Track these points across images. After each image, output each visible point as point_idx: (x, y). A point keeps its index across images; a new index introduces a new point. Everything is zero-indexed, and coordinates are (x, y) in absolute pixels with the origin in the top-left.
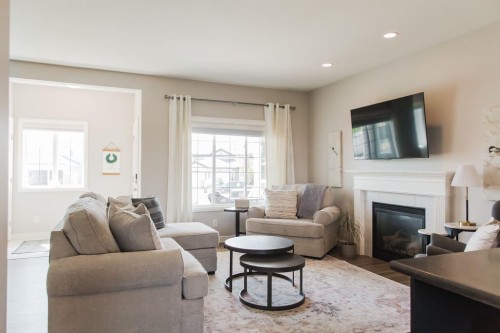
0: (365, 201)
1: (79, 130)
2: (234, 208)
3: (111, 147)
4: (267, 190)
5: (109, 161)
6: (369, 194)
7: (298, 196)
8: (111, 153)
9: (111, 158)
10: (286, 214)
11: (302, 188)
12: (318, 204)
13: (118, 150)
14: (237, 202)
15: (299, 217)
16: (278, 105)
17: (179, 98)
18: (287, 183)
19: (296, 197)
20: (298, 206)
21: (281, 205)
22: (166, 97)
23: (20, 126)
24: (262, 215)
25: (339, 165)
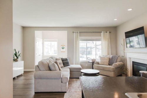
0: (130, 61)
1: (56, 41)
2: (91, 62)
3: (63, 45)
4: (100, 57)
5: (62, 49)
6: (131, 59)
8: (63, 46)
9: (63, 48)
10: (105, 64)
11: (111, 56)
12: (115, 61)
13: (65, 46)
14: (92, 60)
15: (109, 65)
16: (105, 32)
17: (76, 32)
18: (108, 55)
19: (109, 59)
20: (109, 61)
21: (104, 61)
22: (73, 32)
23: (44, 41)
24: (98, 63)
25: (123, 49)
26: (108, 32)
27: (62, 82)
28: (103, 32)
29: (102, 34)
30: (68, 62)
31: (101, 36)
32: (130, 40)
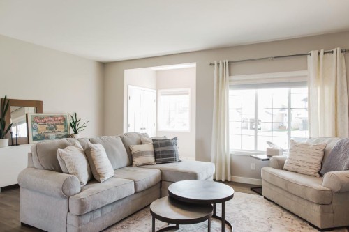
1: (188, 94)
2: (266, 156)
7: (325, 152)
10: (305, 170)
11: (332, 145)
14: (268, 150)
17: (218, 64)
19: (322, 153)
20: (322, 162)
21: (299, 158)
22: (211, 64)
23: (159, 94)
24: (280, 165)
26: (337, 51)
27: (69, 211)
28: (314, 53)
30: (172, 151)
31: (306, 69)
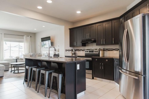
14: (16, 57)
16: (27, 36)
18: (29, 53)
19: (30, 56)
25: (40, 49)
26: (29, 36)
28: (25, 36)
29: (25, 37)
31: (23, 39)
32: (44, 43)
